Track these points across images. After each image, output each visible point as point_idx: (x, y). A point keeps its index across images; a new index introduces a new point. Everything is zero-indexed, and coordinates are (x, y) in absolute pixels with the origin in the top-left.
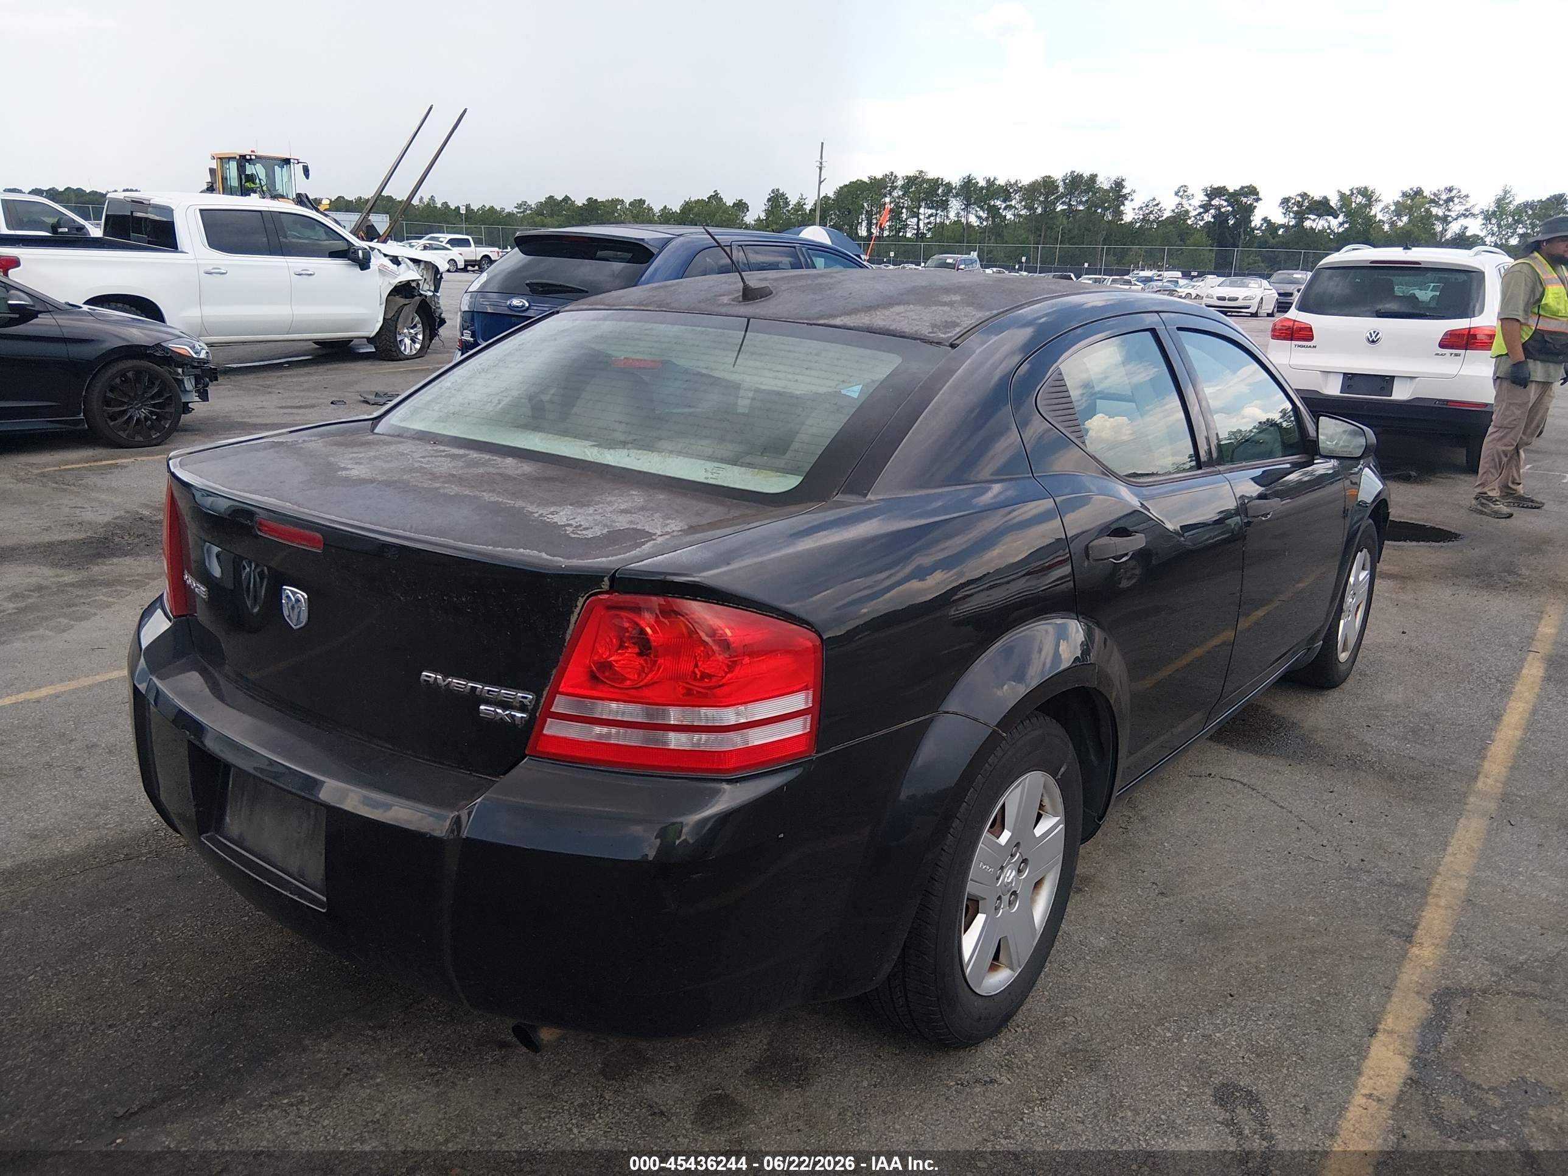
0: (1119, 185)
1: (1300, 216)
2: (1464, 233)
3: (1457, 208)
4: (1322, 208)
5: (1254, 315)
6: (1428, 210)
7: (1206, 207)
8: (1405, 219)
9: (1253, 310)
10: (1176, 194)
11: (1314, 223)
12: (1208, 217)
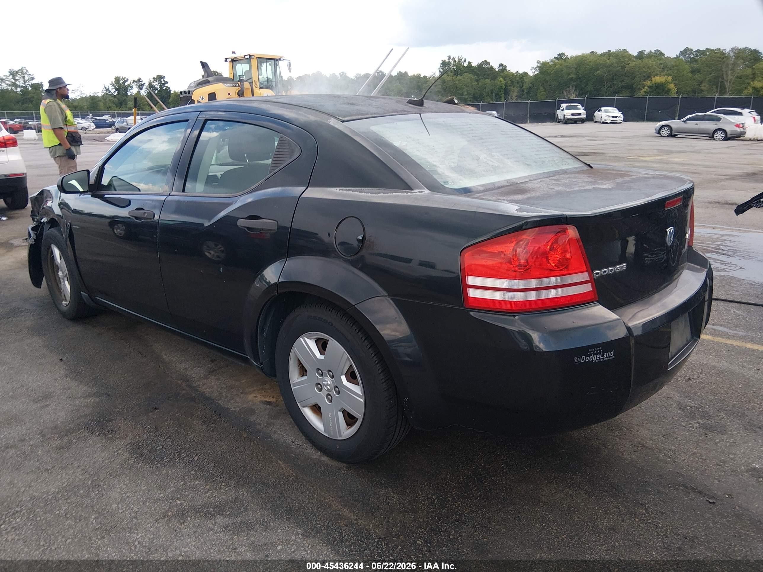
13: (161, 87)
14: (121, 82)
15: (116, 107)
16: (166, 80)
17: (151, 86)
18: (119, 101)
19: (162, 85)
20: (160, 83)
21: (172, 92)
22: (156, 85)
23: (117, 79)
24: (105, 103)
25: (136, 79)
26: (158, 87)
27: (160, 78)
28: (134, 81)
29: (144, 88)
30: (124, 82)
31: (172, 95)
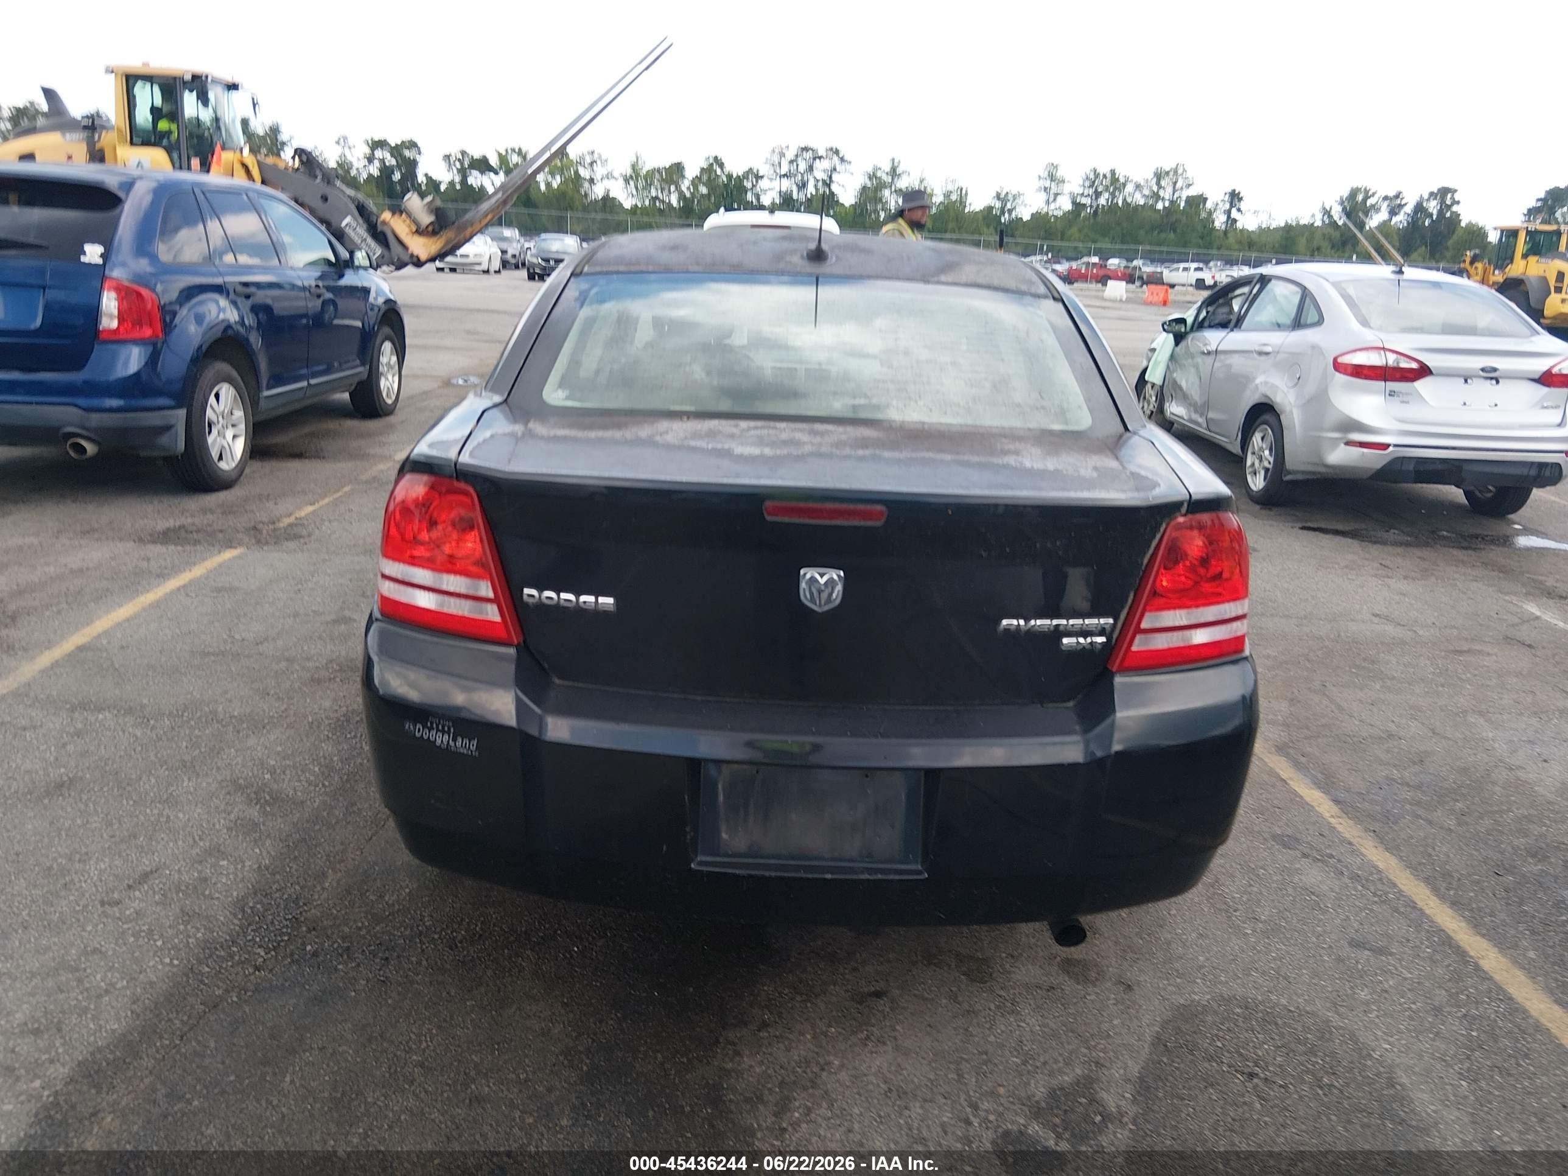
0: (275, 131)
1: (463, 173)
2: (608, 195)
3: (600, 171)
4: (482, 165)
5: (487, 272)
6: (576, 172)
7: (370, 159)
8: (558, 178)
9: (485, 267)
10: (338, 143)
11: (475, 179)
12: (374, 170)
13: (1441, 213)
14: (1360, 197)
15: (1333, 247)
16: (1457, 197)
17: (1419, 208)
18: (1342, 236)
19: (1444, 207)
20: (1443, 202)
21: (1463, 224)
22: (1433, 207)
23: (1354, 193)
24: (1310, 240)
25: (1391, 194)
26: (1435, 212)
27: (1444, 192)
28: (1386, 198)
29: (1402, 213)
30: (1367, 197)
31: (1459, 233)
